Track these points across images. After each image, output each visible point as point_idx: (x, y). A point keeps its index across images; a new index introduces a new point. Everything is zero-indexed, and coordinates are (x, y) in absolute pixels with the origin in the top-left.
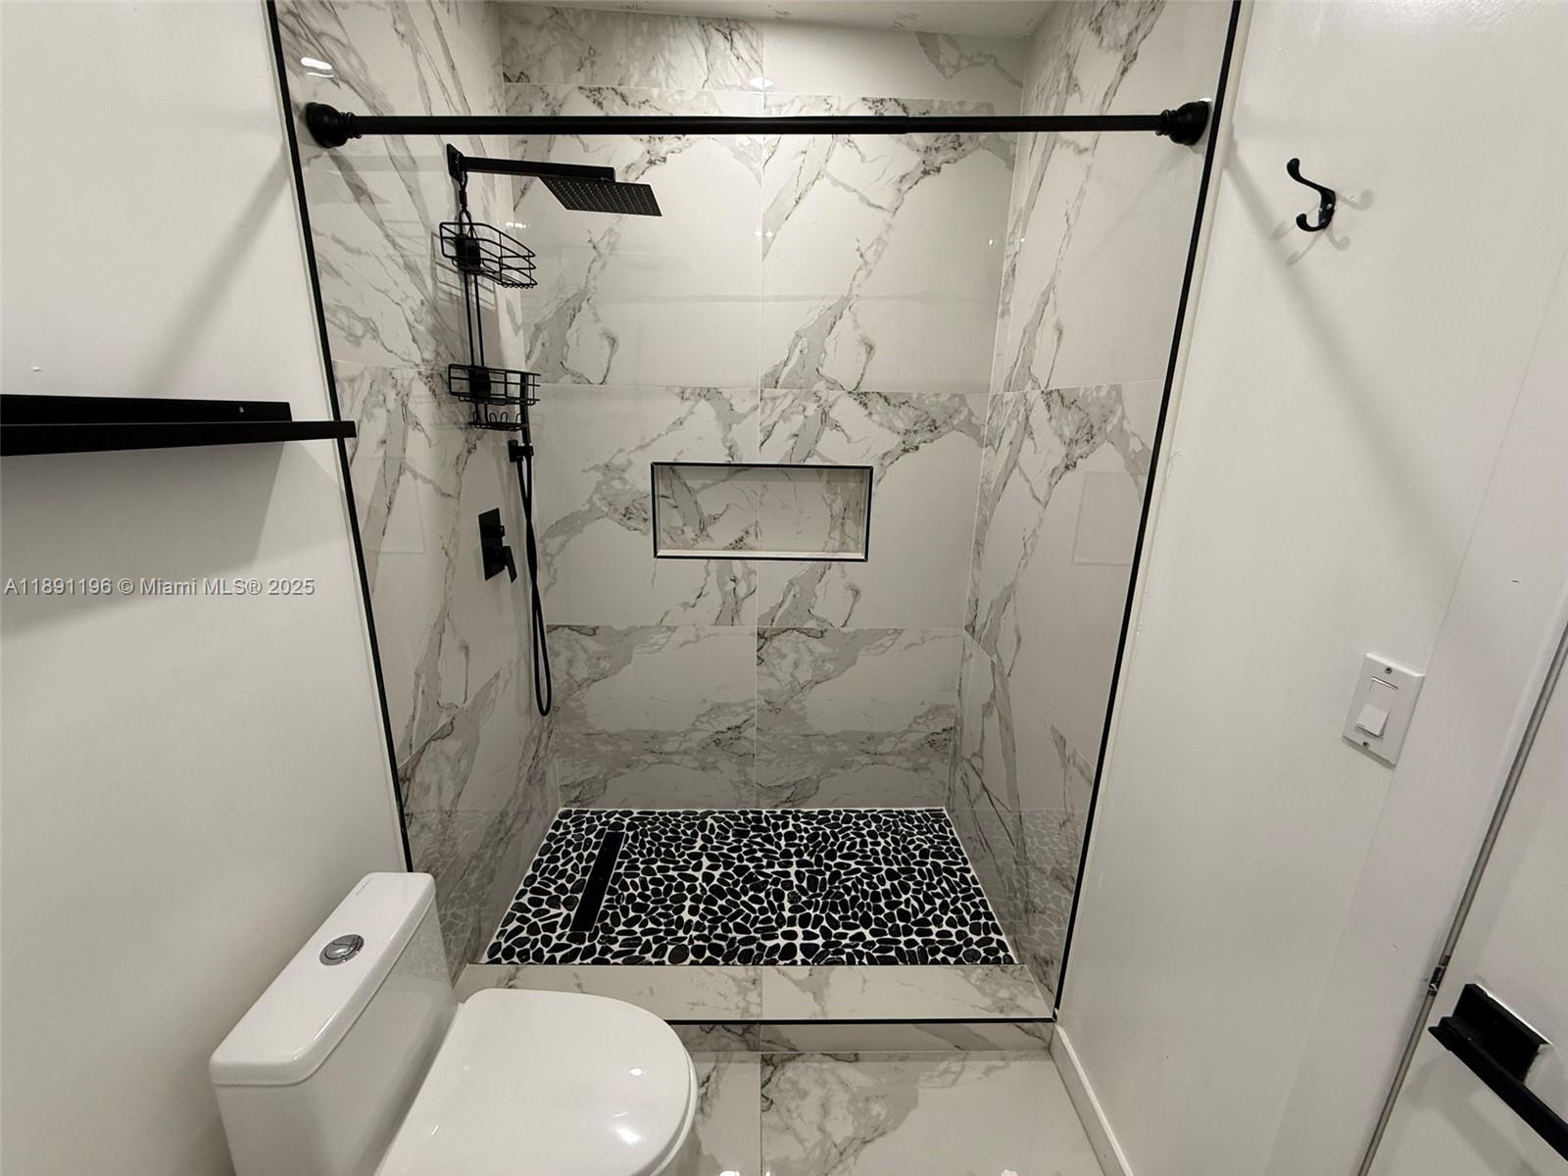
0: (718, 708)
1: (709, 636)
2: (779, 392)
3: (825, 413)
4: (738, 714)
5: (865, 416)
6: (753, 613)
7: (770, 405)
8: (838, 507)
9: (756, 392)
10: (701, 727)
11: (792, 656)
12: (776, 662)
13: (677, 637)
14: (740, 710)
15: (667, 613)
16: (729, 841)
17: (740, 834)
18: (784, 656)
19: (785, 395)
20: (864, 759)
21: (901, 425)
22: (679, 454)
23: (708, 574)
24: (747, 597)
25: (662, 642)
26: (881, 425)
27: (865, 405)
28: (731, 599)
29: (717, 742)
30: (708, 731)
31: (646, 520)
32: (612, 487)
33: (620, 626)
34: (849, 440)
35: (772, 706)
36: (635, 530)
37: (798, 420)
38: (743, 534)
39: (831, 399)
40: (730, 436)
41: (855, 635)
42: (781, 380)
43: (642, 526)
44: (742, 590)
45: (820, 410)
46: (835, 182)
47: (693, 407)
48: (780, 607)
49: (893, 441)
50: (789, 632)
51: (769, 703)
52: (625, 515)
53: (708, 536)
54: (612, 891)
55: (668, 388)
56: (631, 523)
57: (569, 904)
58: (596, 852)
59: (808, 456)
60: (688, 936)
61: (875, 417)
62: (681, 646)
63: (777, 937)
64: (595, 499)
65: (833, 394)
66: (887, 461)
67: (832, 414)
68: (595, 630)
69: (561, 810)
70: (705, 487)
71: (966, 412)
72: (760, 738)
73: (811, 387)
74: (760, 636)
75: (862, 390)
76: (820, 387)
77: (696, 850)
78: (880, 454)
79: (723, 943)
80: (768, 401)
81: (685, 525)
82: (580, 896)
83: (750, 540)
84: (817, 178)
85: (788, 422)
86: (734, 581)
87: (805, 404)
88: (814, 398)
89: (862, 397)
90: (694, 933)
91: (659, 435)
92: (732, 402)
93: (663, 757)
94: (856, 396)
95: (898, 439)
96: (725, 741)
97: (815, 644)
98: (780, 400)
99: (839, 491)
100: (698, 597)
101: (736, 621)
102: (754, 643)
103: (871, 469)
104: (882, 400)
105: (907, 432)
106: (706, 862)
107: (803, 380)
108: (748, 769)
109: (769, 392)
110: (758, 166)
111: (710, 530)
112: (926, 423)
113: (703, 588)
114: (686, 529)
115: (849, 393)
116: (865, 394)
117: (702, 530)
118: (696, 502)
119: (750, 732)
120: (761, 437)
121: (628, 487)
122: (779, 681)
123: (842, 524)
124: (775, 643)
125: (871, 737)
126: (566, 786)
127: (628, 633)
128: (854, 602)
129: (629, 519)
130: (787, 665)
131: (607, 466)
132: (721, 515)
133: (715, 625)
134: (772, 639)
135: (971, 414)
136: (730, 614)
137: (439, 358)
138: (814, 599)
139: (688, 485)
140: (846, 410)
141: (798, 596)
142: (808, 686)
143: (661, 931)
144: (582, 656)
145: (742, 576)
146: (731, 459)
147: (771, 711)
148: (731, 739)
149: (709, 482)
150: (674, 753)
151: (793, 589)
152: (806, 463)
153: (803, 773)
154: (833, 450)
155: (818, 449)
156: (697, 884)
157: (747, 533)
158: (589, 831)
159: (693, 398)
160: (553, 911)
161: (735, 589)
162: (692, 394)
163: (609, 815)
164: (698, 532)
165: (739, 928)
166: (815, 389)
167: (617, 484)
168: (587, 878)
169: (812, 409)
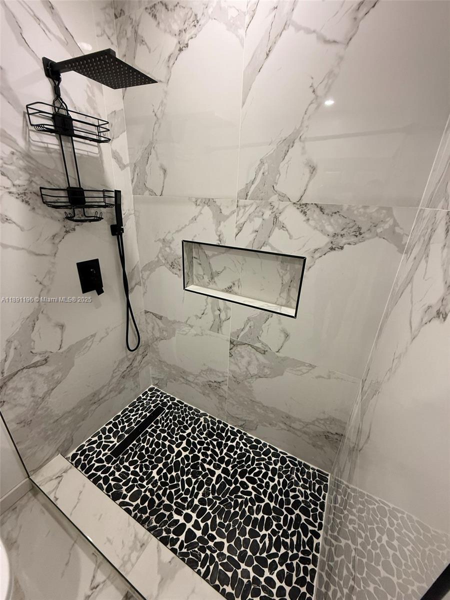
0: (210, 370)
1: (206, 335)
2: (248, 202)
3: (276, 217)
4: (220, 377)
5: (304, 221)
6: (229, 329)
7: (242, 210)
8: (287, 278)
9: (235, 202)
10: (202, 375)
11: (247, 359)
12: (239, 358)
13: (193, 331)
14: (221, 375)
15: (189, 318)
16: (202, 436)
17: (210, 435)
18: (243, 357)
19: (252, 204)
20: (283, 426)
21: (330, 229)
22: (194, 237)
23: (207, 304)
24: (226, 320)
25: (187, 331)
26: (315, 228)
27: (305, 213)
28: (217, 320)
29: (210, 386)
30: (205, 378)
31: (180, 270)
32: (166, 251)
33: (171, 318)
34: (291, 237)
35: (236, 380)
36: (176, 274)
37: (258, 222)
38: (231, 284)
39: (281, 208)
40: (220, 228)
41: (285, 359)
42: (249, 194)
43: (178, 273)
44: (223, 317)
45: (273, 215)
46: (298, 28)
47: (201, 210)
48: (242, 330)
49: (323, 241)
50: (246, 345)
51: (234, 377)
52: (171, 266)
53: (215, 282)
54: (138, 441)
55: (190, 199)
56: (174, 270)
57: (120, 438)
58: (148, 415)
59: (263, 245)
60: (147, 486)
61: (311, 222)
62: (195, 335)
63: (181, 515)
64: (160, 256)
65: (282, 205)
66: (317, 255)
67: (281, 218)
68: (161, 317)
69: (152, 386)
70: (214, 255)
71: (391, 222)
72: (229, 392)
73: (269, 199)
74: (231, 343)
75: (304, 202)
76: (274, 198)
77: (185, 434)
78: (313, 248)
79: (157, 502)
80: (241, 208)
81: (204, 274)
82: (126, 435)
83: (235, 289)
84: (284, 29)
85: (252, 222)
86: (219, 310)
87: (263, 210)
88: (270, 207)
89: (302, 207)
90: (150, 486)
91: (186, 225)
92: (221, 208)
93: (188, 382)
94: (298, 206)
95: (327, 240)
96: (213, 387)
97: (260, 356)
98: (249, 207)
99: (288, 269)
100: (203, 314)
101: (220, 331)
102: (228, 345)
103: (304, 259)
104: (318, 210)
105: (335, 235)
106: (184, 445)
107: (263, 194)
108: (223, 403)
109: (242, 202)
110: (241, 32)
111: (216, 279)
112: (352, 230)
113: (205, 310)
114: (204, 276)
115: (294, 203)
116: (306, 205)
117: (212, 278)
118: (210, 263)
119: (225, 388)
120: (236, 231)
121: (173, 252)
122: (240, 369)
123: (289, 289)
124: (239, 348)
125: (288, 417)
126: (154, 378)
127: (174, 322)
128: (285, 341)
129: (173, 268)
130: (244, 362)
131: (164, 240)
132: (221, 272)
133: (210, 330)
134: (237, 346)
135: (396, 224)
136: (217, 327)
137: (33, 184)
138: (261, 332)
139: (206, 253)
140: (291, 216)
141: (252, 327)
142: (254, 377)
143: (139, 475)
144: (157, 327)
145: (224, 309)
146: (220, 243)
147: (235, 382)
148: (216, 387)
149: (216, 253)
150: (192, 382)
151: (250, 323)
152: (262, 250)
153: (249, 417)
154: (279, 243)
155: (270, 241)
156: (172, 455)
157: (234, 284)
158: (154, 402)
159: (201, 204)
160: (112, 439)
161: (220, 315)
162: (201, 202)
163: (166, 397)
164: (210, 279)
165: (170, 498)
166: (270, 201)
167: (167, 249)
168: (136, 427)
169: (268, 214)
